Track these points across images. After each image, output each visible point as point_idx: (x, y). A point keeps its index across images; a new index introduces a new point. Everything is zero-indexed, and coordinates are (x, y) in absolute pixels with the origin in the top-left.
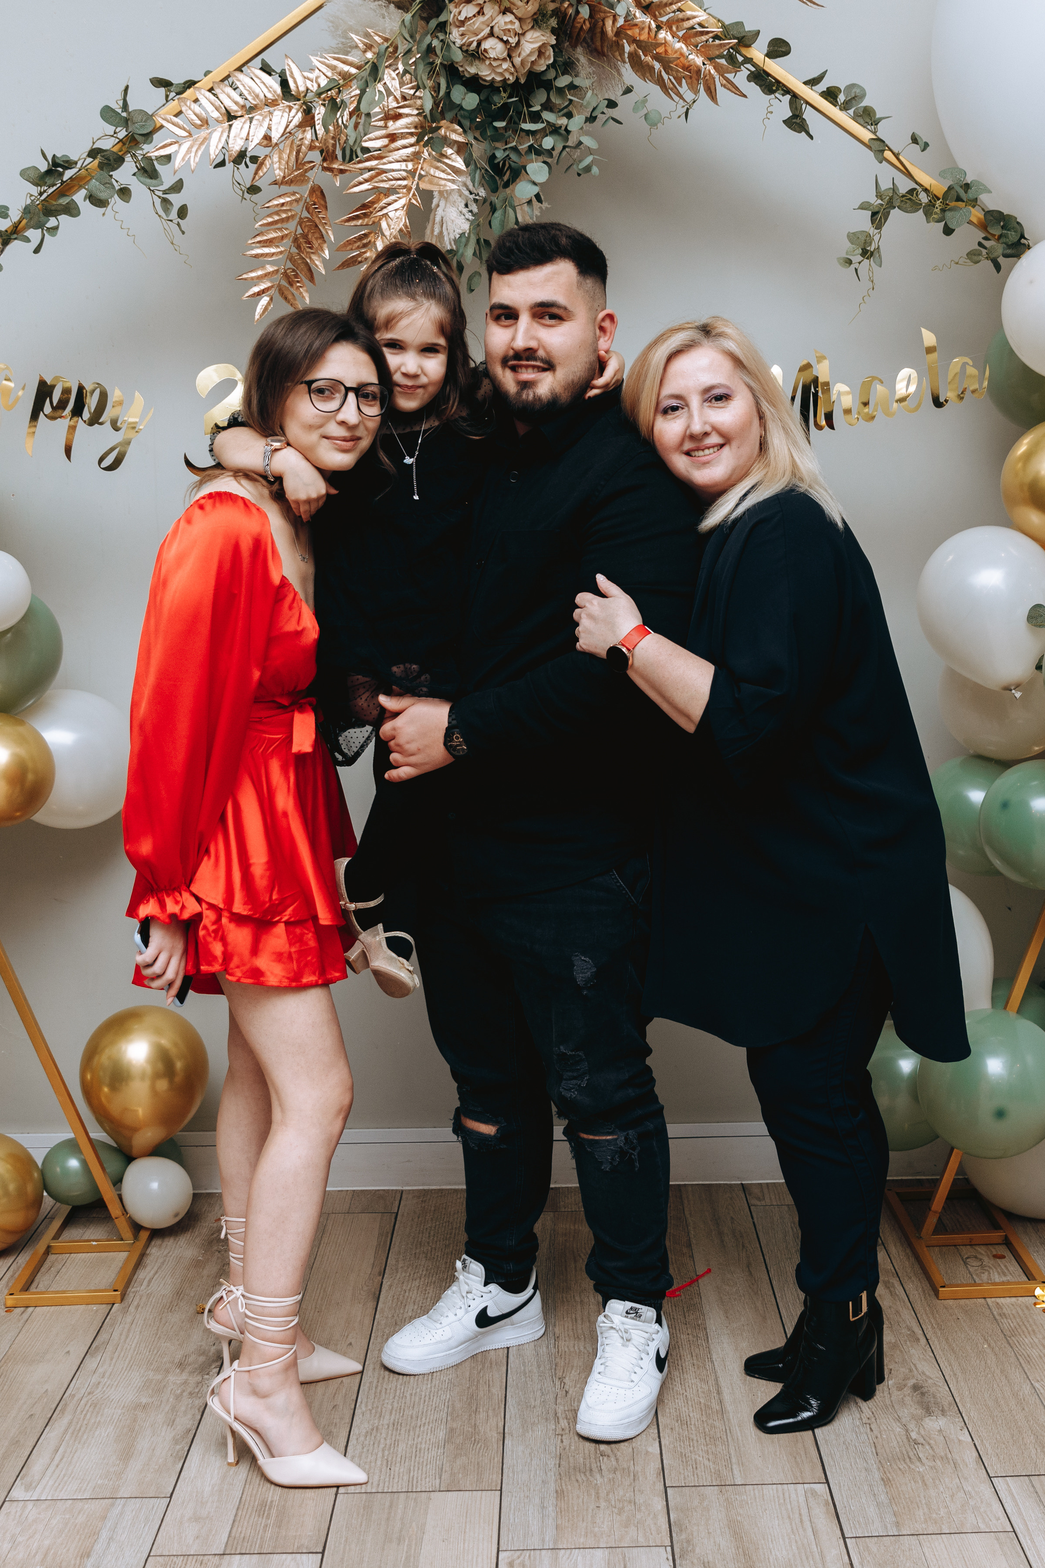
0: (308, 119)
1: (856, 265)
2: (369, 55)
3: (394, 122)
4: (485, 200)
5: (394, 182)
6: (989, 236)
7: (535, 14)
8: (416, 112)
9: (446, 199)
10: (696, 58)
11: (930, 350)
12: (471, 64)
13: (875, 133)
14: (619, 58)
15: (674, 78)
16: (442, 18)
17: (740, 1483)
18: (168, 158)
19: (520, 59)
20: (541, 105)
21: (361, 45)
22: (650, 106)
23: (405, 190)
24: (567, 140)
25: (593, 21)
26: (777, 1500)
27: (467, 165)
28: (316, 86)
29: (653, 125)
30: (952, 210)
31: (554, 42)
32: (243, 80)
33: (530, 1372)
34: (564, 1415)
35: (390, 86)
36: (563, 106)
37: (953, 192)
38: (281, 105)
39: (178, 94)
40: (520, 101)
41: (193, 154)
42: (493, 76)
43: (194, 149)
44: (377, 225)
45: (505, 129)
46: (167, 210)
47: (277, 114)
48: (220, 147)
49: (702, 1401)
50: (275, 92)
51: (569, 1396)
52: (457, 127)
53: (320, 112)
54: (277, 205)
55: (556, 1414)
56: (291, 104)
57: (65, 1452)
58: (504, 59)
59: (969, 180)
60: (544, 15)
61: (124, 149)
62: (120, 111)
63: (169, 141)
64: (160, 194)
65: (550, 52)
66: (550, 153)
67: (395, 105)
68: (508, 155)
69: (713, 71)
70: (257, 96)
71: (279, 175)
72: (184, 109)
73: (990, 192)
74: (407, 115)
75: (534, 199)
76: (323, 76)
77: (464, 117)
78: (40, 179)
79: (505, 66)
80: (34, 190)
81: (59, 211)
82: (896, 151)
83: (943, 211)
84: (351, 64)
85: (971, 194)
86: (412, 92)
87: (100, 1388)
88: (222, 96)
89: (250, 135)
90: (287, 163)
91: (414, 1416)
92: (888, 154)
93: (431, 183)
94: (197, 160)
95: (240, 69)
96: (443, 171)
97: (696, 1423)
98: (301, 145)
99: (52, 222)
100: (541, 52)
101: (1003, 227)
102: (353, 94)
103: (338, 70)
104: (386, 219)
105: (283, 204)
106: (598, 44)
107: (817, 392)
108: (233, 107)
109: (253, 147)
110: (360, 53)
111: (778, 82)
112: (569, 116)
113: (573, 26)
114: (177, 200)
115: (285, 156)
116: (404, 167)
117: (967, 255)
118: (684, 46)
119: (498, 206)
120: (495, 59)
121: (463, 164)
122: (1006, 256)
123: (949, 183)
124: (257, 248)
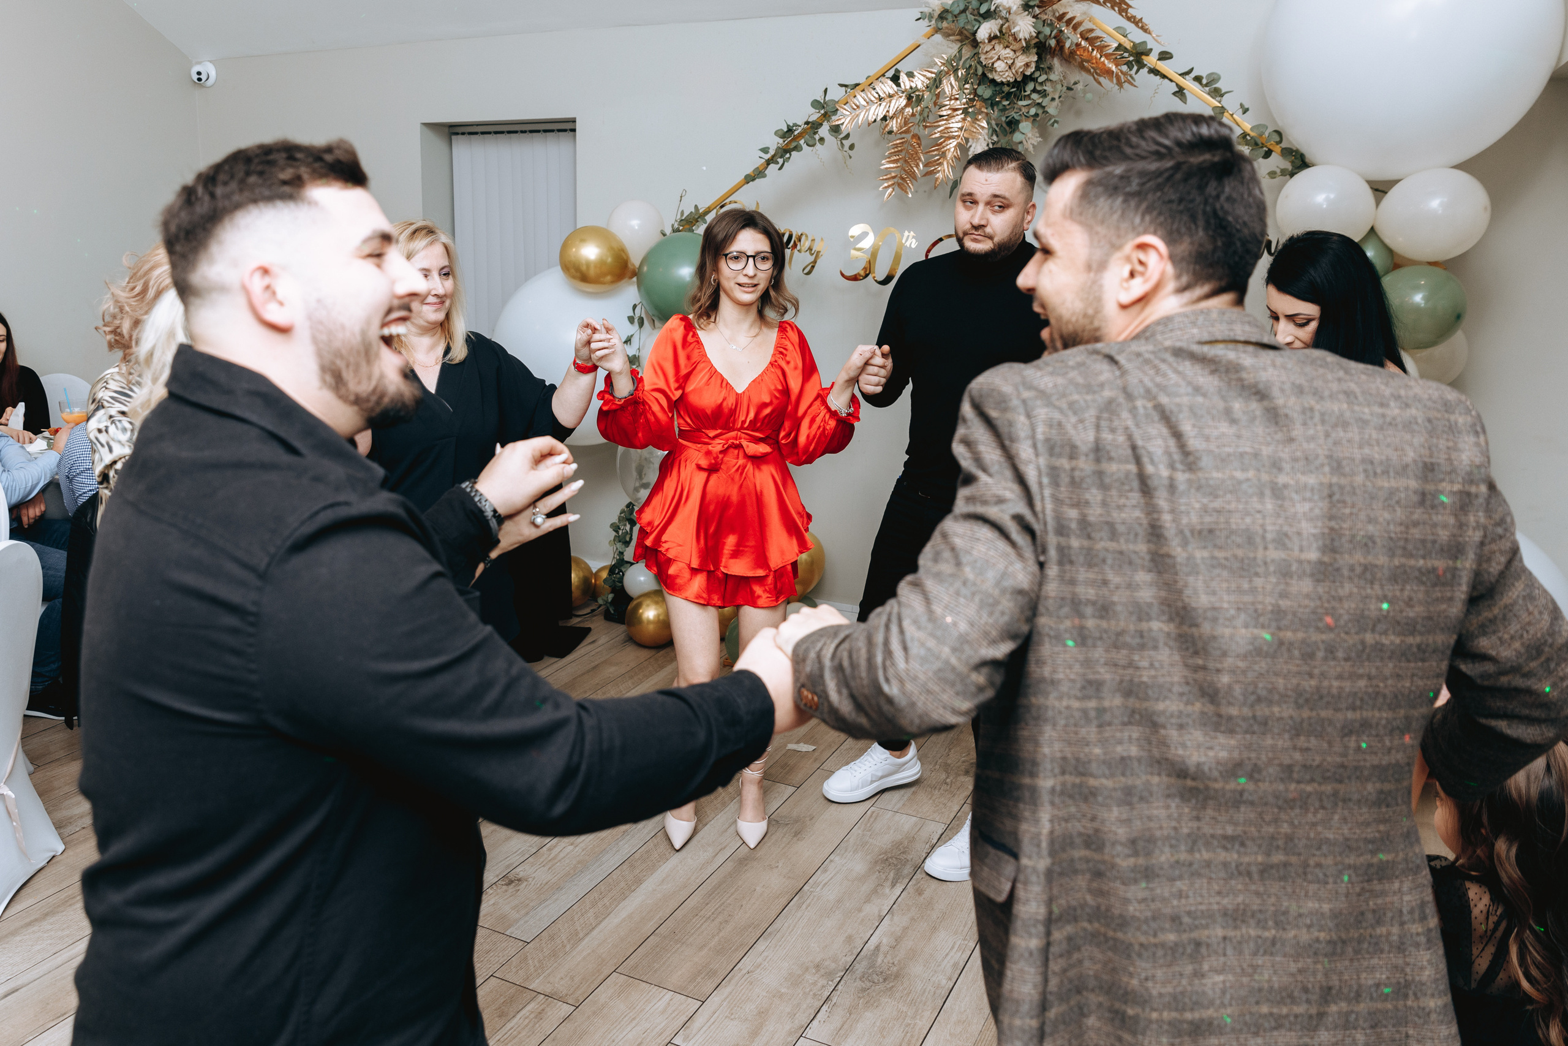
0: (909, 103)
2: (944, 67)
3: (953, 102)
6: (1288, 159)
7: (1024, 48)
8: (964, 97)
9: (976, 143)
10: (1111, 67)
12: (992, 73)
13: (1219, 102)
14: (1074, 64)
16: (978, 49)
18: (842, 124)
19: (1016, 69)
20: (1030, 91)
21: (937, 63)
23: (957, 138)
25: (1059, 46)
27: (989, 124)
28: (916, 84)
31: (1036, 59)
32: (879, 83)
35: (952, 83)
36: (1041, 92)
38: (896, 96)
40: (1018, 90)
41: (851, 123)
42: (1001, 79)
43: (852, 119)
44: (944, 154)
46: (843, 147)
47: (893, 100)
50: (894, 89)
52: (984, 105)
54: (894, 145)
56: (901, 95)
58: (1007, 70)
59: (1281, 130)
60: (1029, 48)
61: (823, 120)
62: (821, 101)
63: (842, 115)
64: (840, 140)
65: (1033, 65)
66: (1036, 115)
67: (955, 93)
69: (1120, 73)
70: (886, 91)
71: (895, 130)
72: (850, 100)
74: (961, 99)
76: (920, 79)
77: (987, 100)
78: (783, 135)
79: (1008, 73)
80: (781, 141)
81: (792, 150)
82: (1231, 113)
84: (933, 73)
88: (868, 93)
90: (900, 124)
92: (1226, 114)
93: (969, 134)
94: (855, 125)
95: (878, 79)
96: (976, 128)
99: (789, 155)
100: (1027, 65)
103: (928, 76)
104: (948, 151)
105: (899, 144)
106: (1062, 56)
110: (938, 66)
111: (1164, 74)
112: (1044, 97)
114: (847, 143)
115: (899, 121)
116: (957, 126)
117: (1268, 173)
120: (1002, 70)
121: (986, 124)
123: (1259, 132)
124: (887, 164)
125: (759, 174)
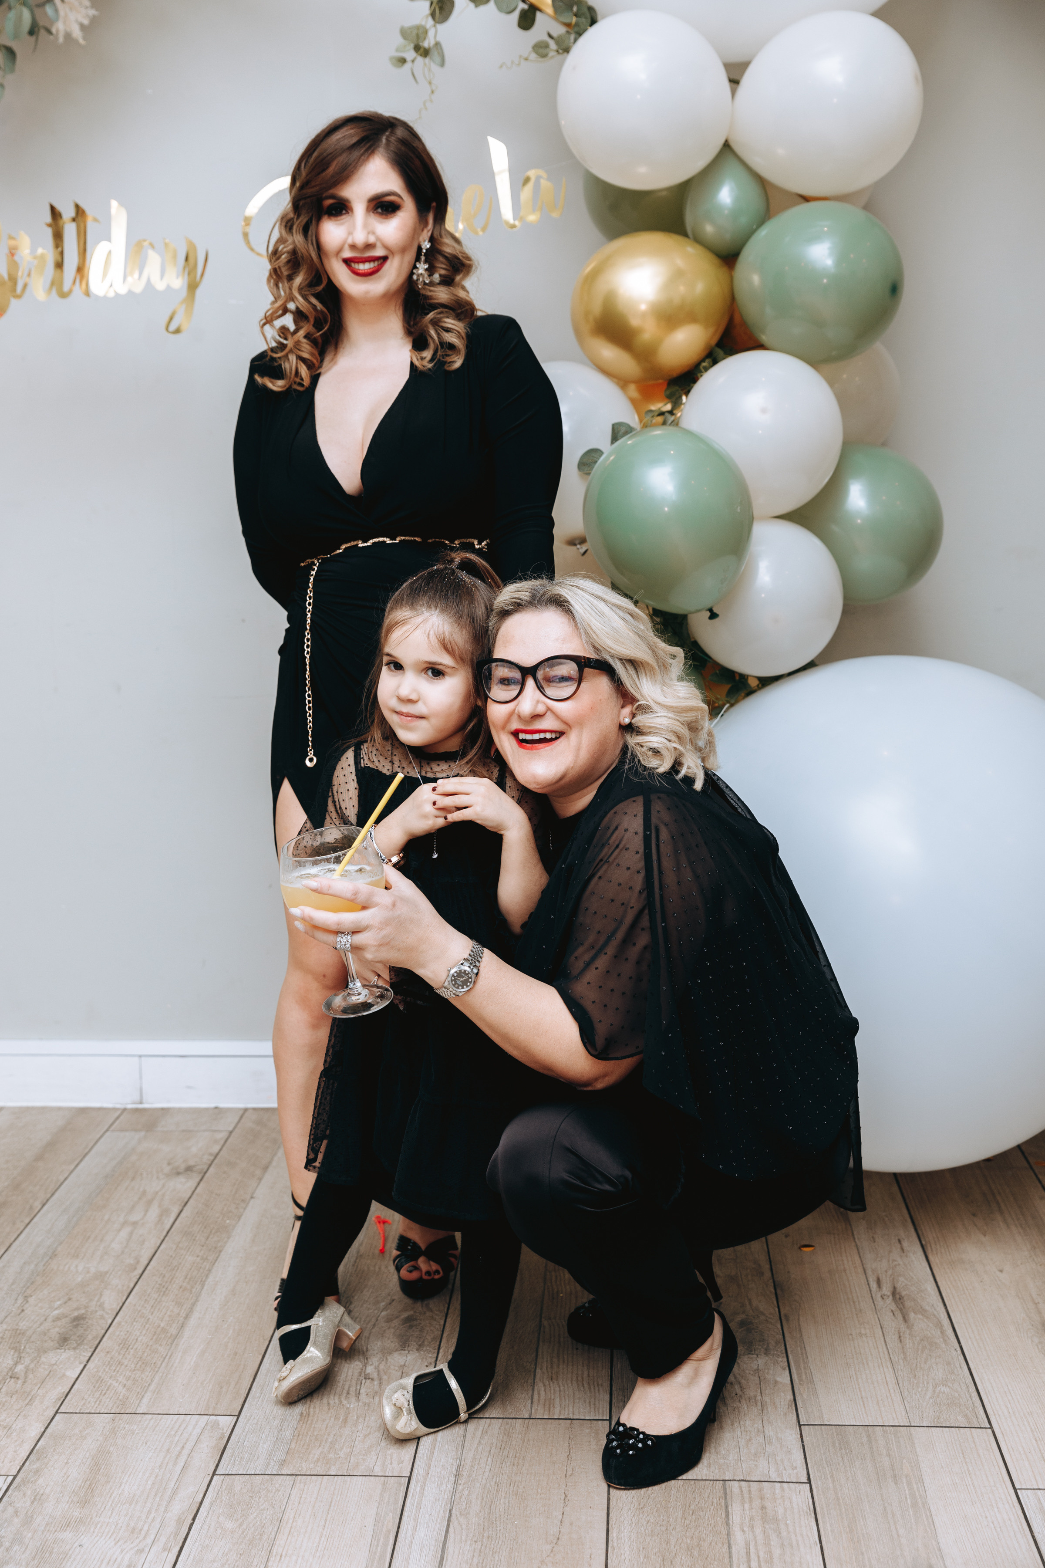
1: (410, 65)
6: (562, 26)
17: (141, 1412)
26: (169, 1431)
49: (162, 1325)
51: (22, 1315)
97: (139, 1348)
101: (575, 14)
117: (534, 47)
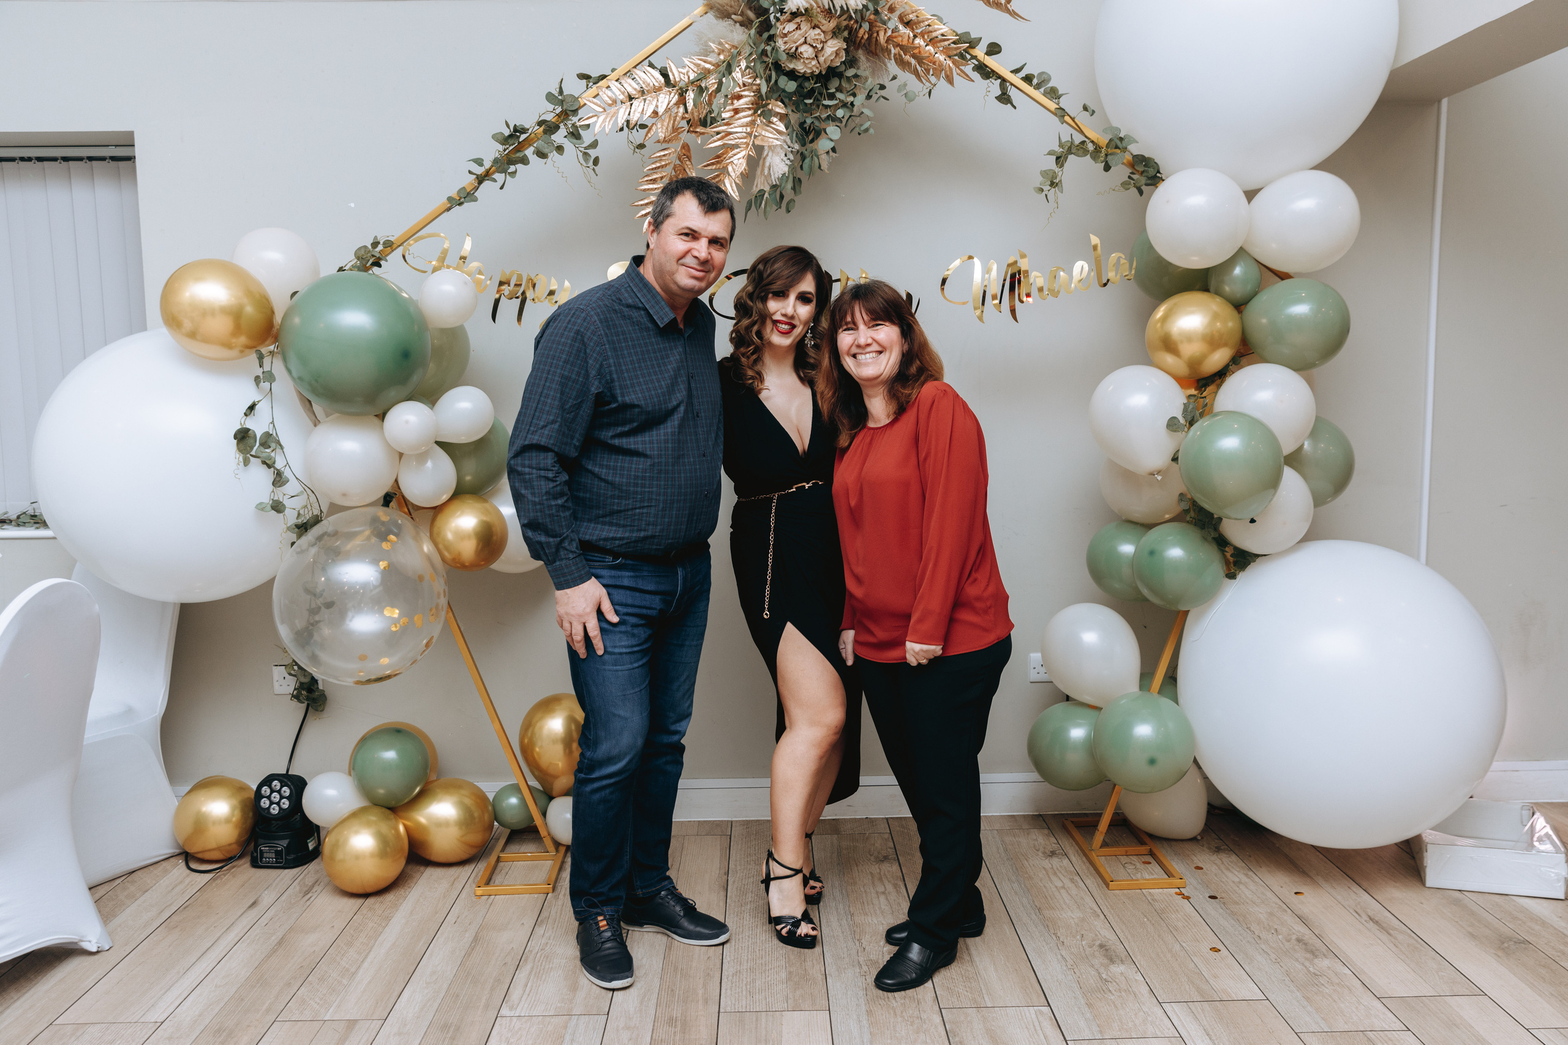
0: (682, 101)
1: (1047, 192)
2: (722, 57)
3: (738, 100)
4: (798, 151)
5: (738, 140)
6: (1135, 172)
7: (834, 28)
8: (752, 94)
9: (773, 151)
10: (940, 57)
11: (1095, 248)
12: (791, 62)
13: (1058, 104)
14: (887, 57)
15: (925, 69)
16: (772, 32)
17: (989, 1006)
18: (588, 126)
19: (823, 58)
20: (836, 88)
21: (716, 50)
22: (908, 88)
23: (744, 146)
24: (852, 111)
25: (870, 32)
26: (1016, 1017)
27: (787, 129)
28: (686, 77)
29: (911, 100)
30: (1111, 154)
31: (845, 47)
32: (638, 73)
33: (837, 936)
34: (865, 963)
35: (735, 77)
36: (849, 90)
37: (1112, 143)
38: (664, 90)
39: (594, 84)
40: (822, 85)
41: (607, 123)
42: (805, 69)
43: (608, 120)
44: (725, 168)
45: (811, 104)
46: (586, 160)
47: (661, 95)
48: (625, 118)
50: (660, 82)
52: (780, 103)
53: (690, 96)
54: (660, 156)
55: (859, 963)
56: (670, 90)
57: (532, 986)
58: (813, 59)
59: (1122, 135)
60: (839, 29)
61: (560, 121)
62: (557, 95)
63: (591, 115)
64: (582, 149)
65: (843, 53)
66: (840, 120)
67: (738, 89)
68: (813, 122)
69: (951, 65)
70: (649, 84)
71: (662, 136)
72: (600, 94)
73: (1137, 142)
74: (746, 96)
75: (830, 150)
76: (691, 71)
77: (786, 97)
78: (505, 140)
79: (814, 62)
80: (501, 148)
81: (517, 161)
82: (1072, 116)
83: (1106, 155)
84: (709, 63)
85: (1124, 143)
86: (750, 81)
87: (548, 946)
88: (625, 85)
89: (645, 109)
90: (667, 128)
91: (763, 964)
92: (1067, 118)
93: (762, 140)
94: (610, 127)
95: (635, 67)
96: (771, 133)
98: (676, 117)
99: (512, 168)
100: (837, 54)
101: (1144, 165)
102: (710, 83)
103: (701, 67)
104: (732, 165)
105: (664, 155)
106: (873, 48)
107: (1020, 277)
108: (633, 92)
109: (646, 118)
110: (716, 55)
111: (993, 71)
112: (854, 95)
113: (857, 36)
114: (593, 153)
115: (666, 124)
116: (744, 130)
117: (1121, 184)
118: (932, 48)
119: (807, 155)
120: (807, 58)
121: (784, 127)
122: (1147, 185)
123: (1110, 137)
124: (646, 185)
125: (466, 196)
